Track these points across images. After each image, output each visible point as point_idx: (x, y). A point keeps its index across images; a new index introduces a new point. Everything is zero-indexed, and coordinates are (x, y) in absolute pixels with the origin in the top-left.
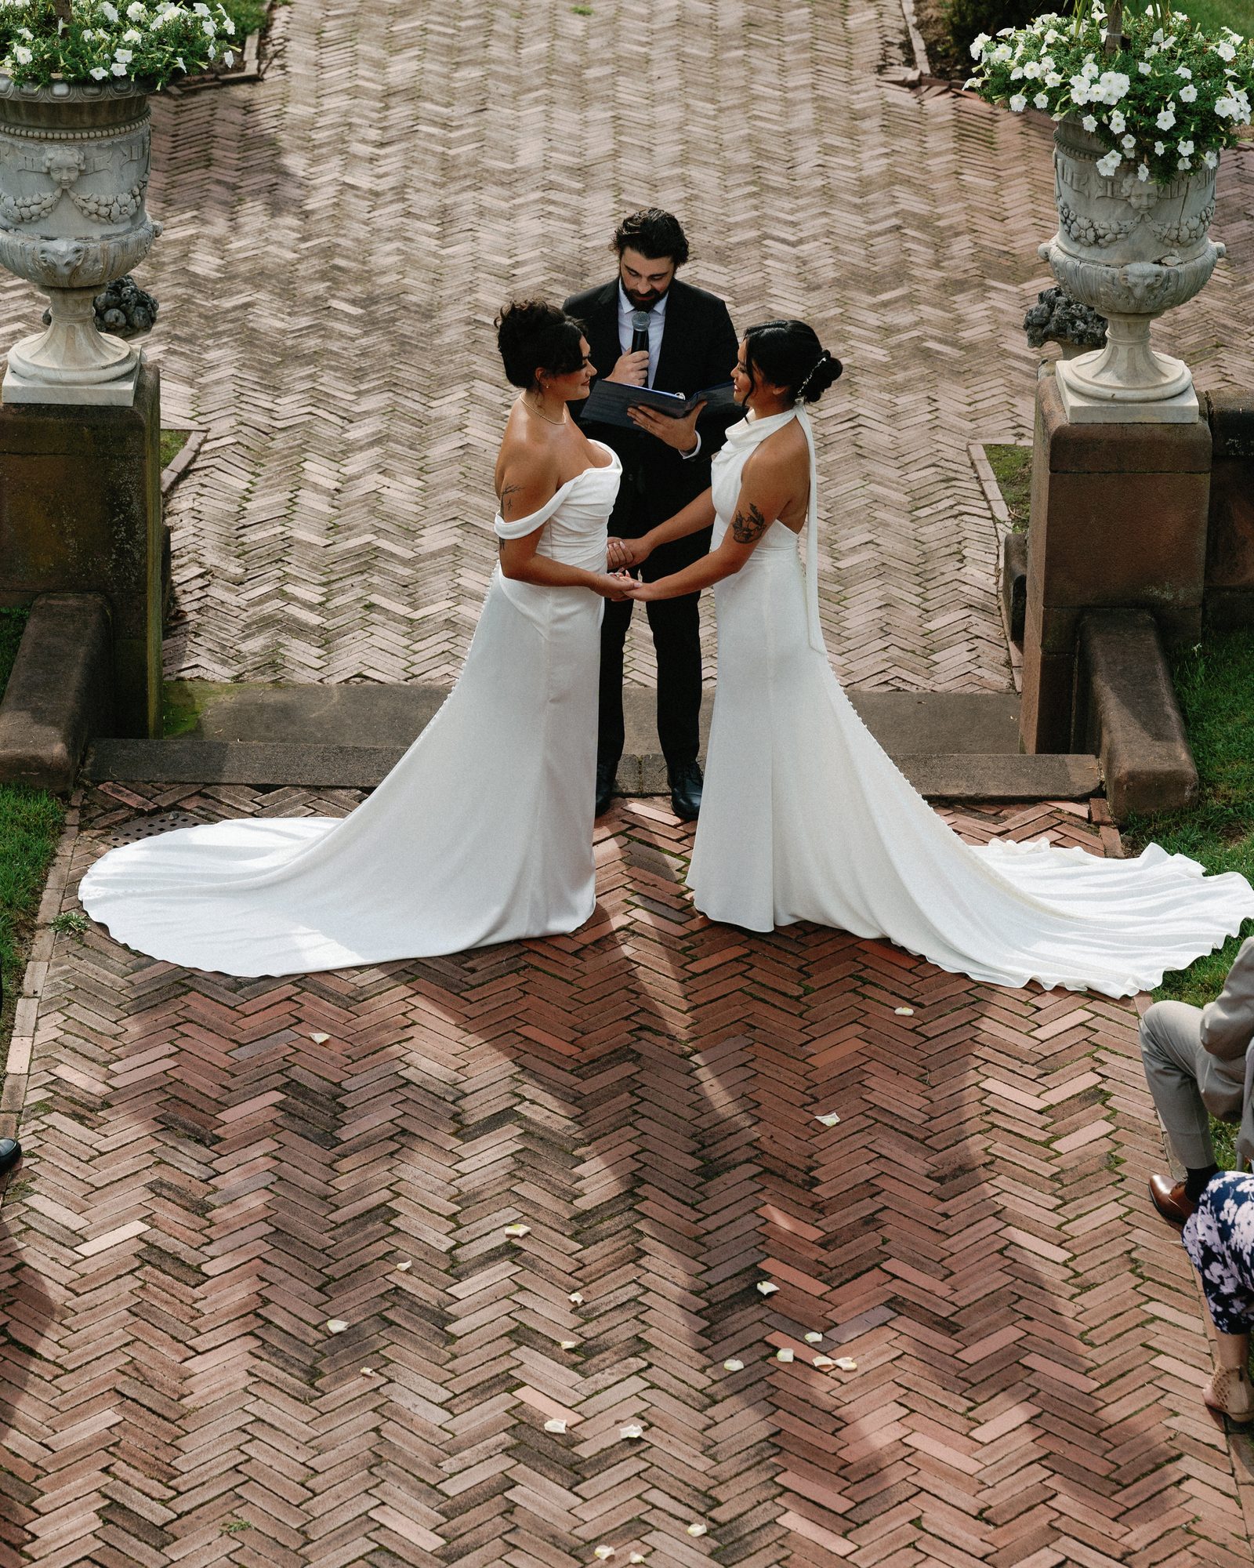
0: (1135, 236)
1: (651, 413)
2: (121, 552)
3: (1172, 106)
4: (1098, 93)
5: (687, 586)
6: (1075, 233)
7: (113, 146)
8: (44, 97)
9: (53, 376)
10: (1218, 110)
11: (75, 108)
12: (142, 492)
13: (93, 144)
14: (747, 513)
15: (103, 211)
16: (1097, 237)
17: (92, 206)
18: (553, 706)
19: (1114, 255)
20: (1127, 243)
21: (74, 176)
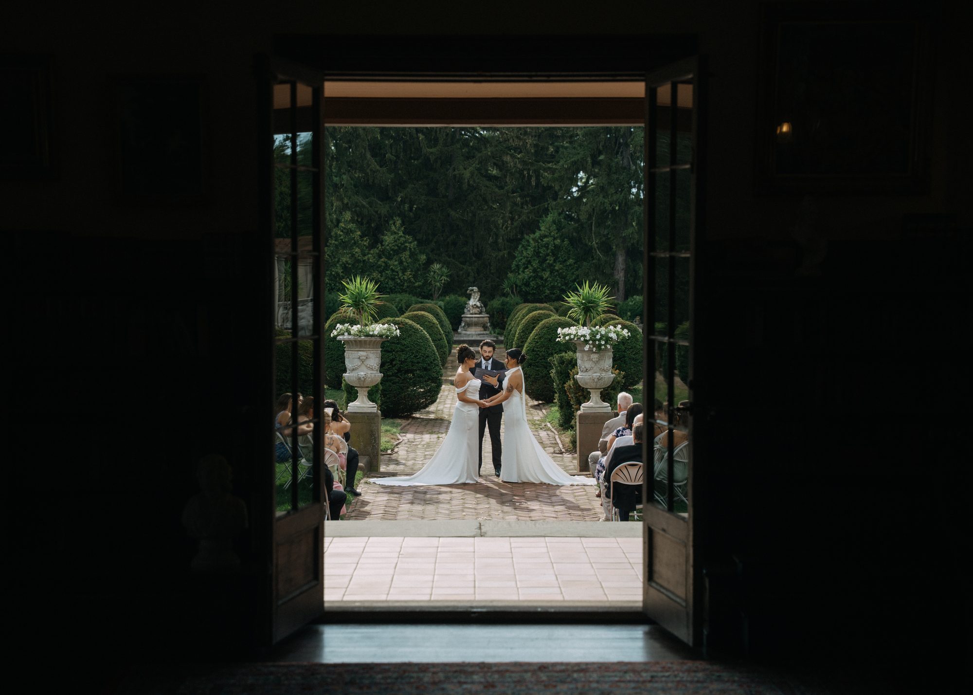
0: (594, 368)
1: (488, 376)
2: (373, 446)
3: (599, 334)
4: (584, 333)
5: (498, 402)
6: (582, 370)
7: (373, 353)
8: (359, 339)
9: (359, 406)
10: (609, 335)
11: (365, 341)
12: (378, 431)
13: (369, 352)
14: (509, 386)
15: (371, 367)
16: (587, 369)
17: (369, 366)
18: (468, 431)
19: (590, 373)
20: (593, 370)
21: (365, 358)
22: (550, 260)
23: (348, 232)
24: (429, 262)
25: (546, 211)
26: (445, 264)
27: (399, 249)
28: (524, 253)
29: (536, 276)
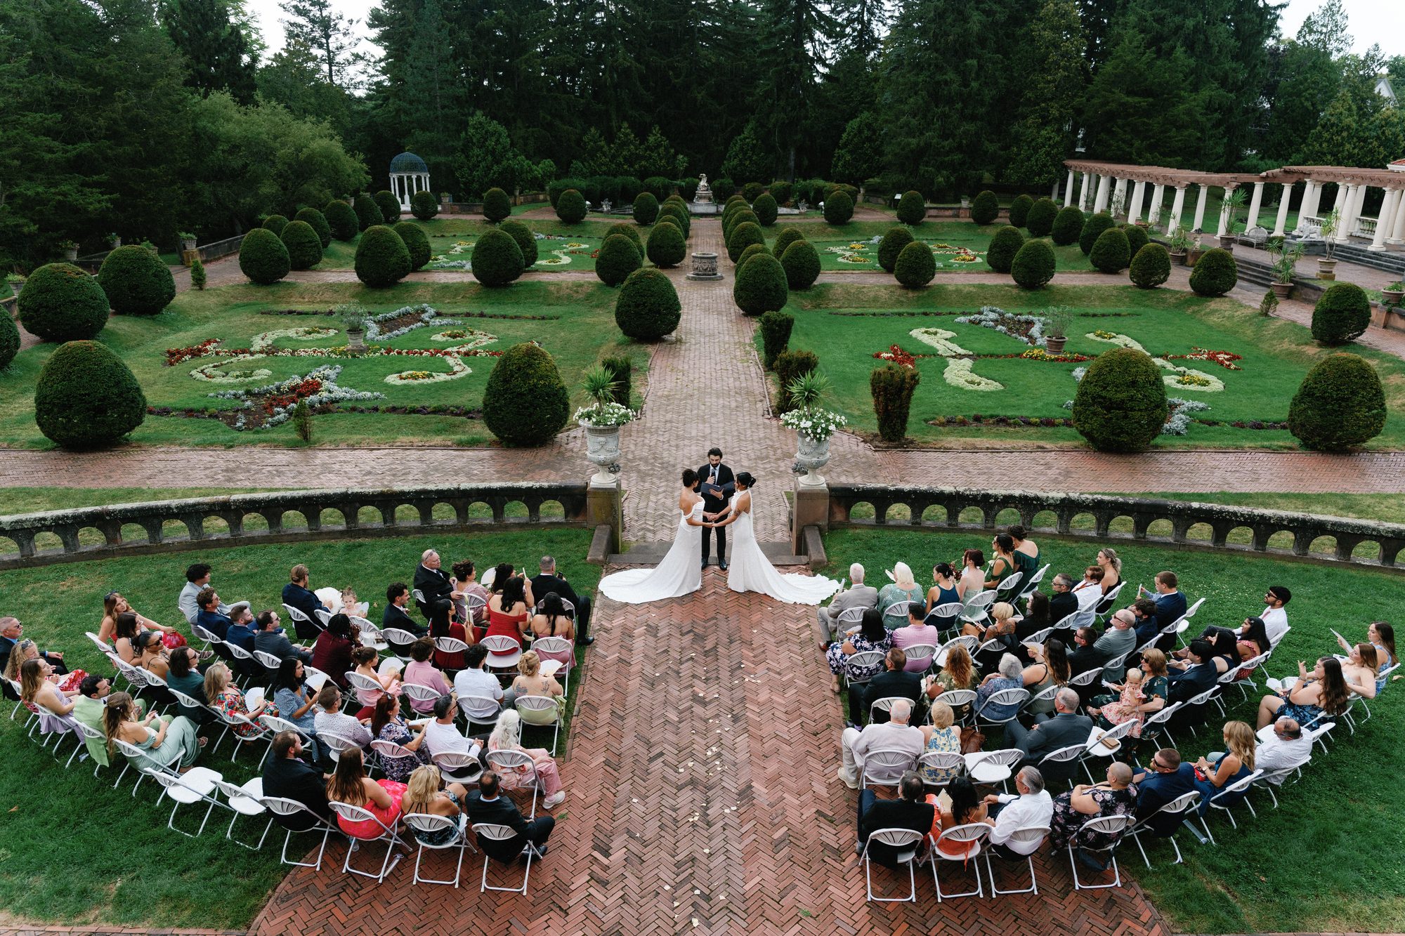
0: (813, 453)
2: (613, 514)
3: (820, 427)
4: (806, 425)
5: (724, 523)
6: (802, 452)
7: (612, 437)
8: (598, 428)
9: (603, 482)
10: (829, 428)
11: (604, 429)
13: (608, 437)
14: (737, 509)
15: (610, 449)
16: (806, 453)
17: (608, 448)
19: (809, 456)
22: (750, 153)
23: (626, 135)
24: (676, 153)
25: (748, 121)
26: (686, 155)
27: (659, 145)
28: (735, 149)
29: (741, 164)
